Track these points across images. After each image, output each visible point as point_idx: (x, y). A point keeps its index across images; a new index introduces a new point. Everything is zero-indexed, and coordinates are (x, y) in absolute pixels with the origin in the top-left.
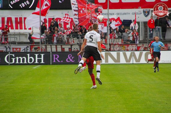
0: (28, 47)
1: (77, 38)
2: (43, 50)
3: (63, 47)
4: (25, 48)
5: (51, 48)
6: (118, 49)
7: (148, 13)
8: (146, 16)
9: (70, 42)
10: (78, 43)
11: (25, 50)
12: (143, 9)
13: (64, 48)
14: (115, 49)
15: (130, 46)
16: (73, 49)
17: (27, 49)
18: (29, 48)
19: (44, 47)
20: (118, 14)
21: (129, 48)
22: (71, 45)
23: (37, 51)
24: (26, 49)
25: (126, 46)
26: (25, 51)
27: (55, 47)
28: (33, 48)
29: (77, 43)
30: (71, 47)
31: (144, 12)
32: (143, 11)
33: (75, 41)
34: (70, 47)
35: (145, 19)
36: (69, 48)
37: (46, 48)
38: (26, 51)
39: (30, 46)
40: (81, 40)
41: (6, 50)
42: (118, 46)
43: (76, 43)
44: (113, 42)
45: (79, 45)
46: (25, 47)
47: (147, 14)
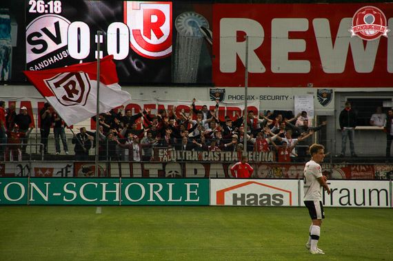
0: (70, 166)
1: (176, 149)
2: (102, 172)
3: (146, 167)
4: (62, 169)
5: (120, 169)
6: (266, 173)
7: (329, 96)
8: (324, 104)
9: (161, 157)
10: (179, 158)
11: (62, 172)
12: (316, 89)
13: (148, 171)
14: (259, 173)
15: (293, 168)
16: (167, 172)
17: (67, 172)
18: (71, 170)
19: (104, 166)
20: (263, 98)
21: (289, 173)
22: (164, 164)
23: (90, 174)
24: (64, 170)
25: (284, 168)
26: (62, 175)
27: (129, 167)
28: (81, 170)
29: (177, 160)
30: (164, 167)
31: (320, 95)
32: (318, 93)
33: (172, 156)
34: (160, 167)
35: (322, 110)
36: (159, 171)
37: (109, 169)
38: (64, 176)
39: (74, 163)
40: (185, 153)
41: (22, 172)
42: (265, 167)
43: (174, 160)
44: (256, 158)
45: (180, 164)
46: (63, 166)
47: (325, 99)
